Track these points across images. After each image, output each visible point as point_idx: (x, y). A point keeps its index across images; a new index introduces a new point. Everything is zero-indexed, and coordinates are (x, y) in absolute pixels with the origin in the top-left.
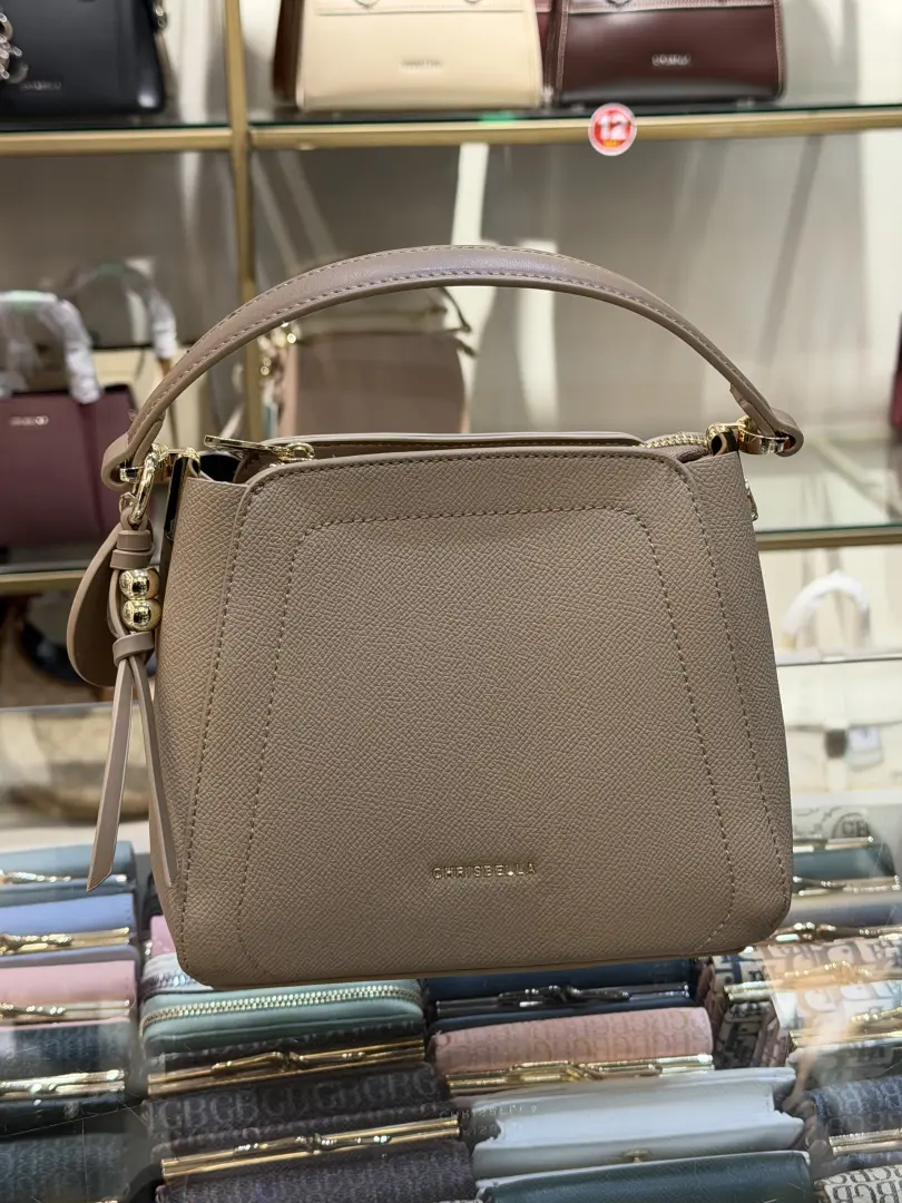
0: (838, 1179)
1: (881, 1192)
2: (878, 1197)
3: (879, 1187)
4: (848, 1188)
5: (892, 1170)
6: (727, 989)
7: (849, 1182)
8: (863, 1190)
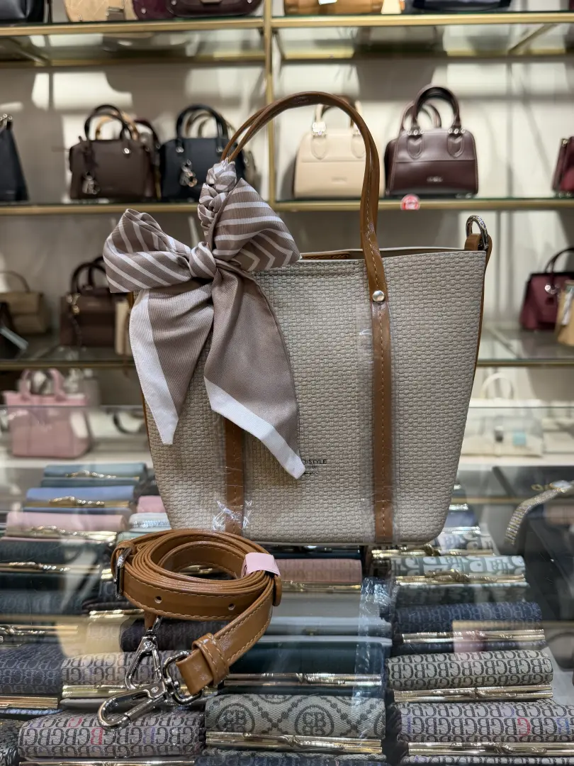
0: (395, 660)
1: (416, 669)
2: (415, 671)
3: (416, 666)
4: (399, 666)
5: (424, 658)
6: (374, 552)
7: (401, 662)
8: (407, 667)
